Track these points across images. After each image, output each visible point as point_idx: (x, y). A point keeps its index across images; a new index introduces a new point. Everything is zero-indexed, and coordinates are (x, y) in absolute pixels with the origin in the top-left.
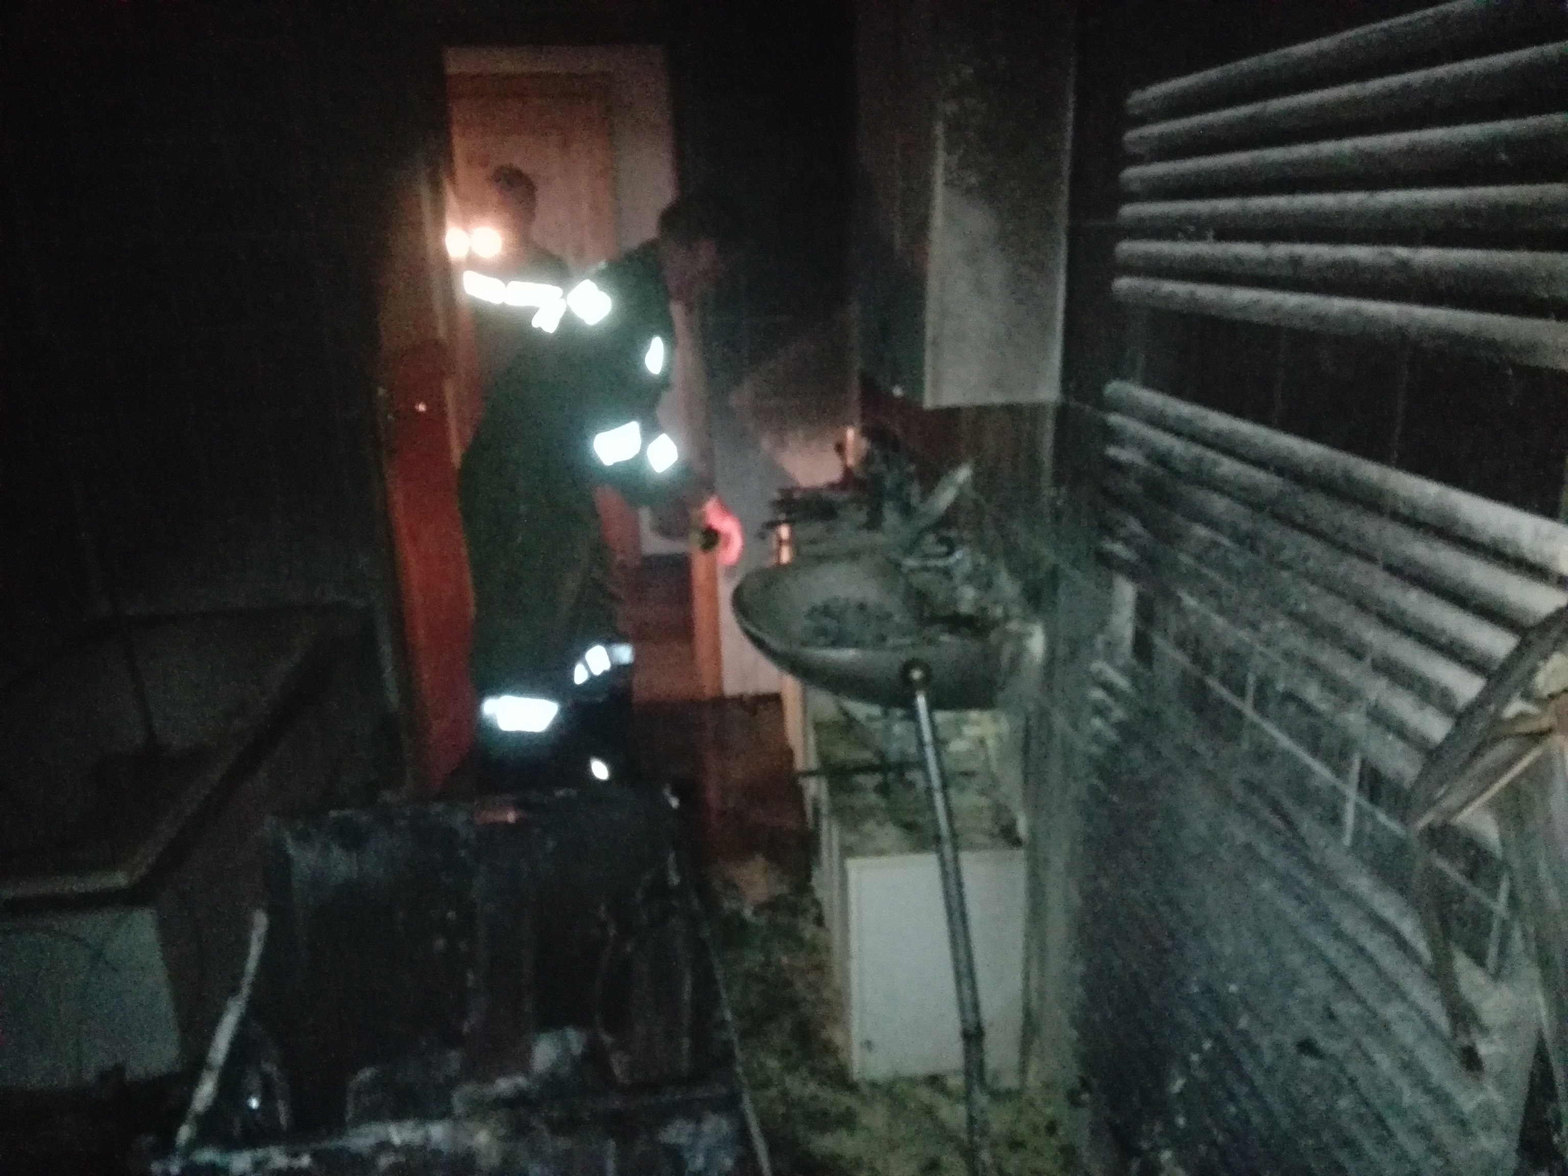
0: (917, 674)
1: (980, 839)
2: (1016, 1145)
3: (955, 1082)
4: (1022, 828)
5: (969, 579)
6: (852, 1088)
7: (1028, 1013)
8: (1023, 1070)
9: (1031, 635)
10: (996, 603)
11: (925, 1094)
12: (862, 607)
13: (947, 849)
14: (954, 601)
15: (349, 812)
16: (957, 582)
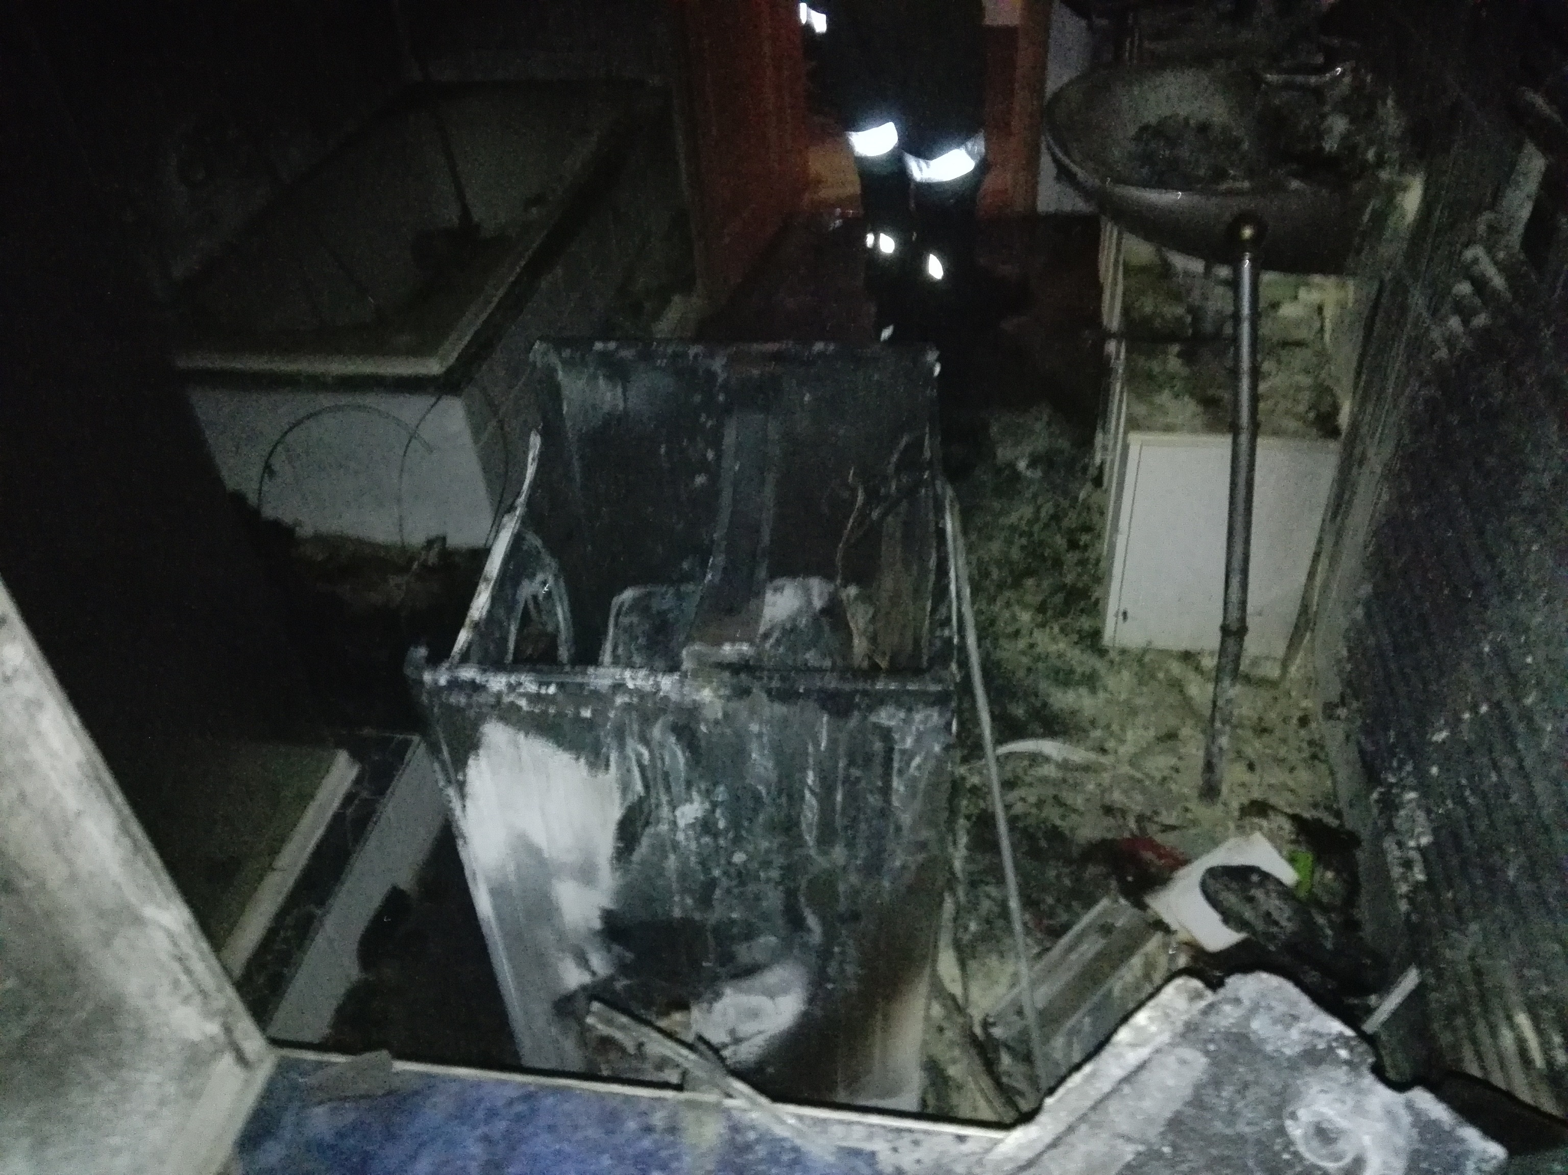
0: (1247, 232)
1: (1292, 424)
2: (1262, 730)
3: (1209, 663)
4: (1344, 419)
5: (1345, 106)
6: (1102, 652)
7: (1304, 608)
8: (1285, 664)
9: (1405, 189)
10: (1370, 142)
11: (1176, 668)
13: (1244, 436)
14: (1319, 135)
15: (612, 345)
16: (1327, 108)
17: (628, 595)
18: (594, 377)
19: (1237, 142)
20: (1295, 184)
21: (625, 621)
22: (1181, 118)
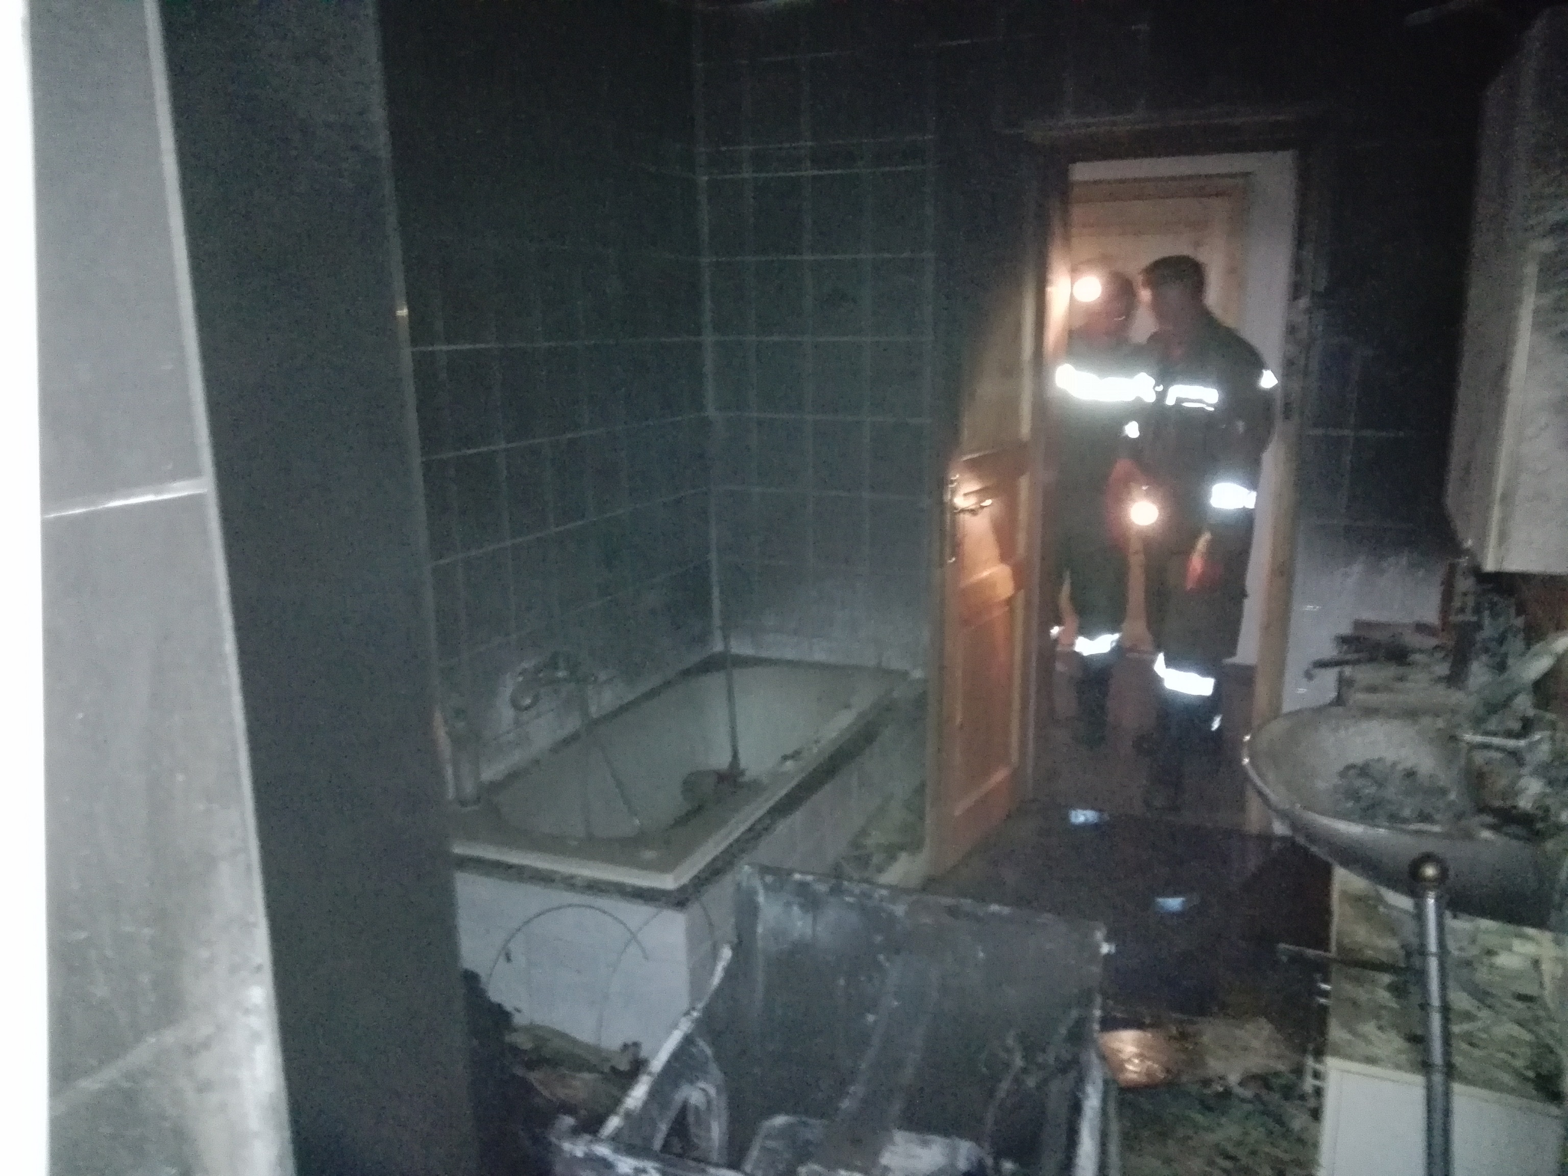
0: (1430, 871)
5: (1542, 771)
10: (1564, 806)
12: (1410, 774)
13: (1438, 1078)
14: (1513, 792)
15: (809, 878)
16: (1525, 770)
17: (780, 1120)
18: (788, 904)
19: (1443, 792)
20: (1486, 834)
21: (771, 1144)
22: (1389, 764)
